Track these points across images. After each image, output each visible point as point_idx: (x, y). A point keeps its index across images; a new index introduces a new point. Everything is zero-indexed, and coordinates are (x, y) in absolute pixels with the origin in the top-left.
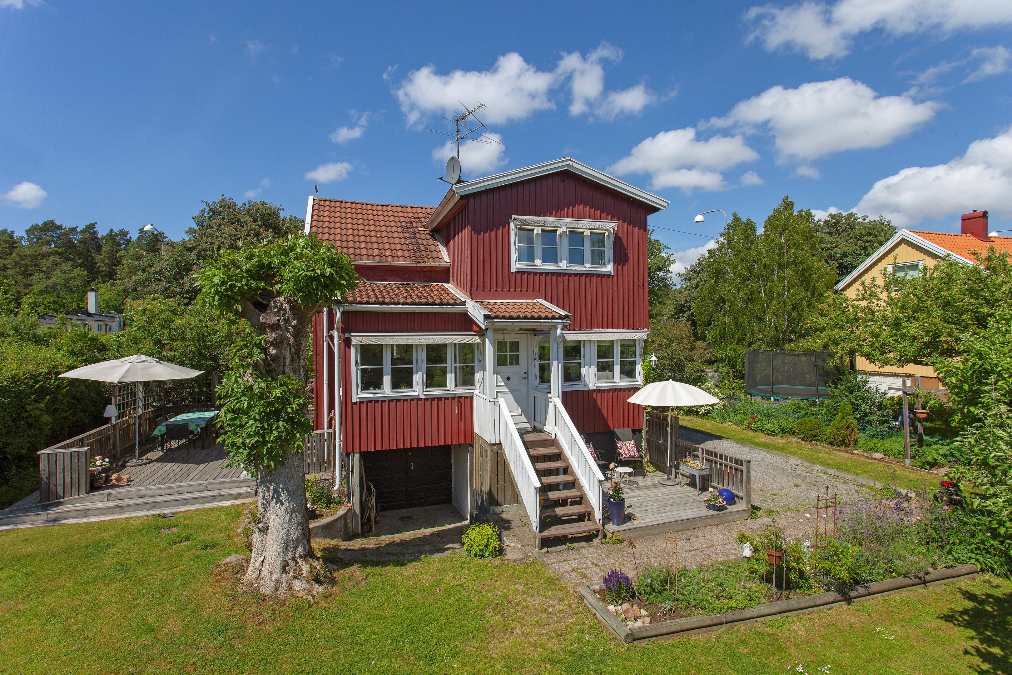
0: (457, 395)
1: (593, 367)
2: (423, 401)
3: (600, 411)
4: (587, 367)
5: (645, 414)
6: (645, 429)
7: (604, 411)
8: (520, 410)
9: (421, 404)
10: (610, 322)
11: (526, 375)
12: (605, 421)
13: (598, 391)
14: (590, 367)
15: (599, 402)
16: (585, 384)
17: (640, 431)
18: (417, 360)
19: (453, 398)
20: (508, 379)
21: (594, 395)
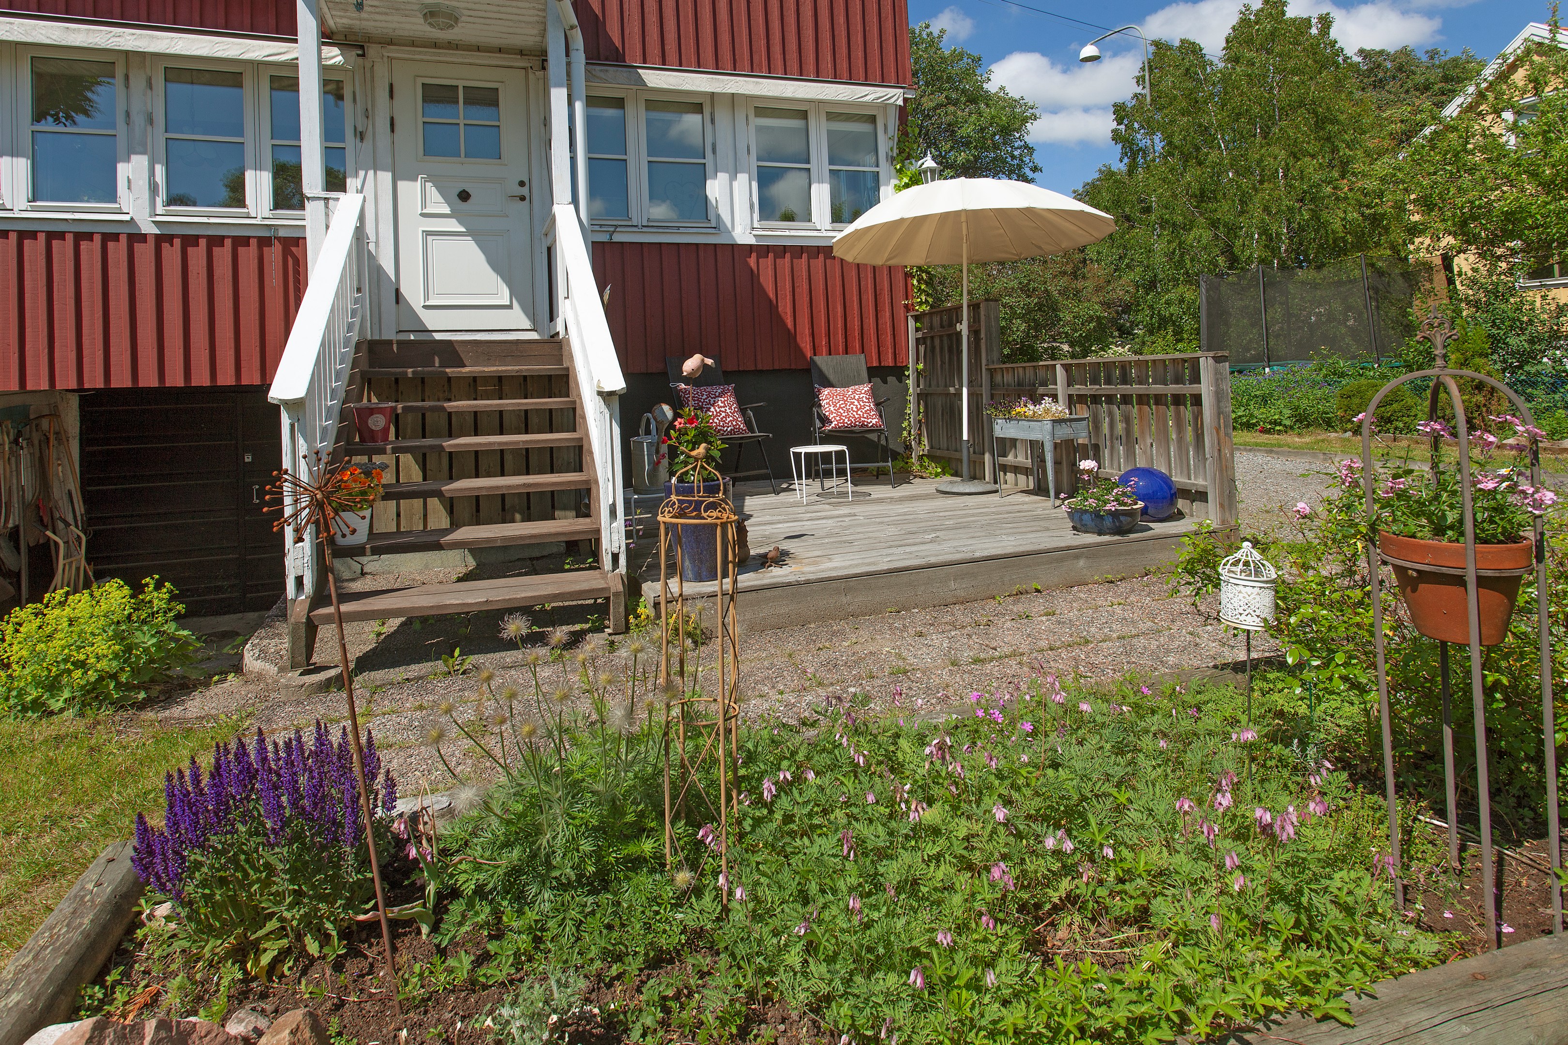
0: (282, 233)
1: (743, 178)
2: (151, 243)
3: (772, 308)
4: (723, 177)
5: (911, 323)
6: (913, 365)
7: (785, 309)
8: (506, 292)
9: (145, 253)
10: (792, 55)
11: (525, 191)
12: (791, 337)
13: (762, 250)
14: (733, 177)
15: (767, 282)
16: (718, 227)
17: (899, 372)
18: (128, 114)
19: (264, 242)
20: (464, 196)
21: (752, 261)
